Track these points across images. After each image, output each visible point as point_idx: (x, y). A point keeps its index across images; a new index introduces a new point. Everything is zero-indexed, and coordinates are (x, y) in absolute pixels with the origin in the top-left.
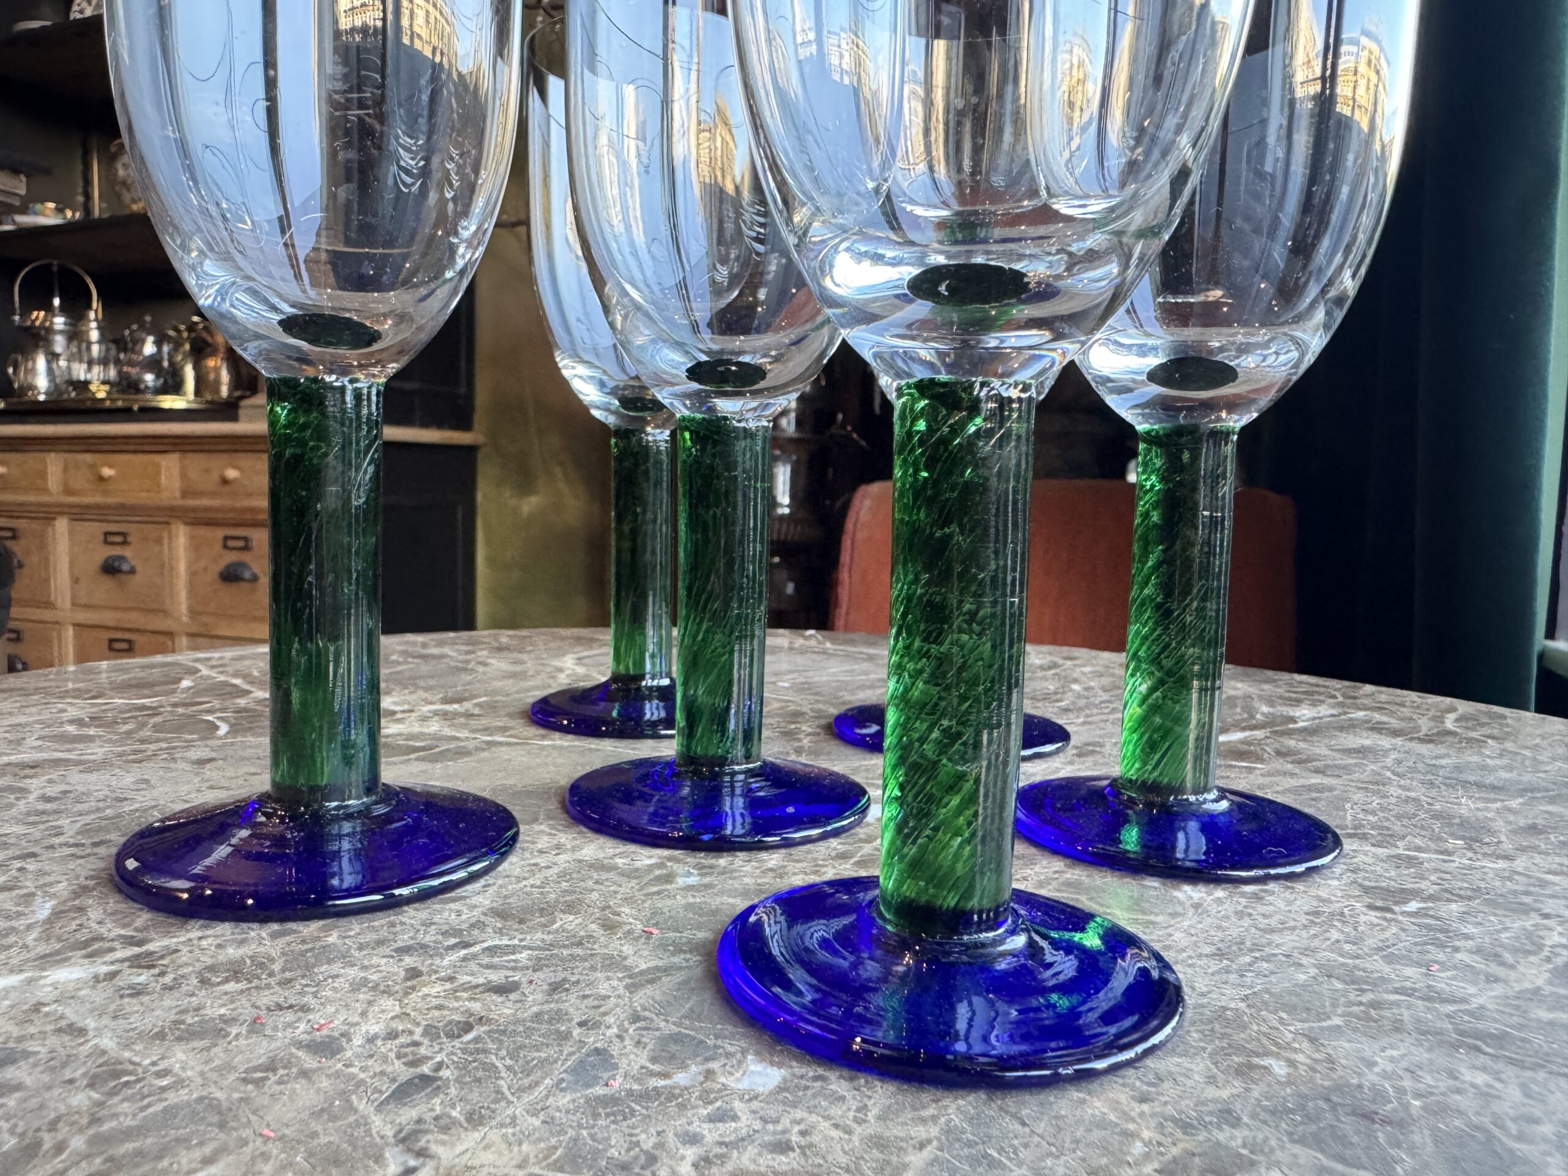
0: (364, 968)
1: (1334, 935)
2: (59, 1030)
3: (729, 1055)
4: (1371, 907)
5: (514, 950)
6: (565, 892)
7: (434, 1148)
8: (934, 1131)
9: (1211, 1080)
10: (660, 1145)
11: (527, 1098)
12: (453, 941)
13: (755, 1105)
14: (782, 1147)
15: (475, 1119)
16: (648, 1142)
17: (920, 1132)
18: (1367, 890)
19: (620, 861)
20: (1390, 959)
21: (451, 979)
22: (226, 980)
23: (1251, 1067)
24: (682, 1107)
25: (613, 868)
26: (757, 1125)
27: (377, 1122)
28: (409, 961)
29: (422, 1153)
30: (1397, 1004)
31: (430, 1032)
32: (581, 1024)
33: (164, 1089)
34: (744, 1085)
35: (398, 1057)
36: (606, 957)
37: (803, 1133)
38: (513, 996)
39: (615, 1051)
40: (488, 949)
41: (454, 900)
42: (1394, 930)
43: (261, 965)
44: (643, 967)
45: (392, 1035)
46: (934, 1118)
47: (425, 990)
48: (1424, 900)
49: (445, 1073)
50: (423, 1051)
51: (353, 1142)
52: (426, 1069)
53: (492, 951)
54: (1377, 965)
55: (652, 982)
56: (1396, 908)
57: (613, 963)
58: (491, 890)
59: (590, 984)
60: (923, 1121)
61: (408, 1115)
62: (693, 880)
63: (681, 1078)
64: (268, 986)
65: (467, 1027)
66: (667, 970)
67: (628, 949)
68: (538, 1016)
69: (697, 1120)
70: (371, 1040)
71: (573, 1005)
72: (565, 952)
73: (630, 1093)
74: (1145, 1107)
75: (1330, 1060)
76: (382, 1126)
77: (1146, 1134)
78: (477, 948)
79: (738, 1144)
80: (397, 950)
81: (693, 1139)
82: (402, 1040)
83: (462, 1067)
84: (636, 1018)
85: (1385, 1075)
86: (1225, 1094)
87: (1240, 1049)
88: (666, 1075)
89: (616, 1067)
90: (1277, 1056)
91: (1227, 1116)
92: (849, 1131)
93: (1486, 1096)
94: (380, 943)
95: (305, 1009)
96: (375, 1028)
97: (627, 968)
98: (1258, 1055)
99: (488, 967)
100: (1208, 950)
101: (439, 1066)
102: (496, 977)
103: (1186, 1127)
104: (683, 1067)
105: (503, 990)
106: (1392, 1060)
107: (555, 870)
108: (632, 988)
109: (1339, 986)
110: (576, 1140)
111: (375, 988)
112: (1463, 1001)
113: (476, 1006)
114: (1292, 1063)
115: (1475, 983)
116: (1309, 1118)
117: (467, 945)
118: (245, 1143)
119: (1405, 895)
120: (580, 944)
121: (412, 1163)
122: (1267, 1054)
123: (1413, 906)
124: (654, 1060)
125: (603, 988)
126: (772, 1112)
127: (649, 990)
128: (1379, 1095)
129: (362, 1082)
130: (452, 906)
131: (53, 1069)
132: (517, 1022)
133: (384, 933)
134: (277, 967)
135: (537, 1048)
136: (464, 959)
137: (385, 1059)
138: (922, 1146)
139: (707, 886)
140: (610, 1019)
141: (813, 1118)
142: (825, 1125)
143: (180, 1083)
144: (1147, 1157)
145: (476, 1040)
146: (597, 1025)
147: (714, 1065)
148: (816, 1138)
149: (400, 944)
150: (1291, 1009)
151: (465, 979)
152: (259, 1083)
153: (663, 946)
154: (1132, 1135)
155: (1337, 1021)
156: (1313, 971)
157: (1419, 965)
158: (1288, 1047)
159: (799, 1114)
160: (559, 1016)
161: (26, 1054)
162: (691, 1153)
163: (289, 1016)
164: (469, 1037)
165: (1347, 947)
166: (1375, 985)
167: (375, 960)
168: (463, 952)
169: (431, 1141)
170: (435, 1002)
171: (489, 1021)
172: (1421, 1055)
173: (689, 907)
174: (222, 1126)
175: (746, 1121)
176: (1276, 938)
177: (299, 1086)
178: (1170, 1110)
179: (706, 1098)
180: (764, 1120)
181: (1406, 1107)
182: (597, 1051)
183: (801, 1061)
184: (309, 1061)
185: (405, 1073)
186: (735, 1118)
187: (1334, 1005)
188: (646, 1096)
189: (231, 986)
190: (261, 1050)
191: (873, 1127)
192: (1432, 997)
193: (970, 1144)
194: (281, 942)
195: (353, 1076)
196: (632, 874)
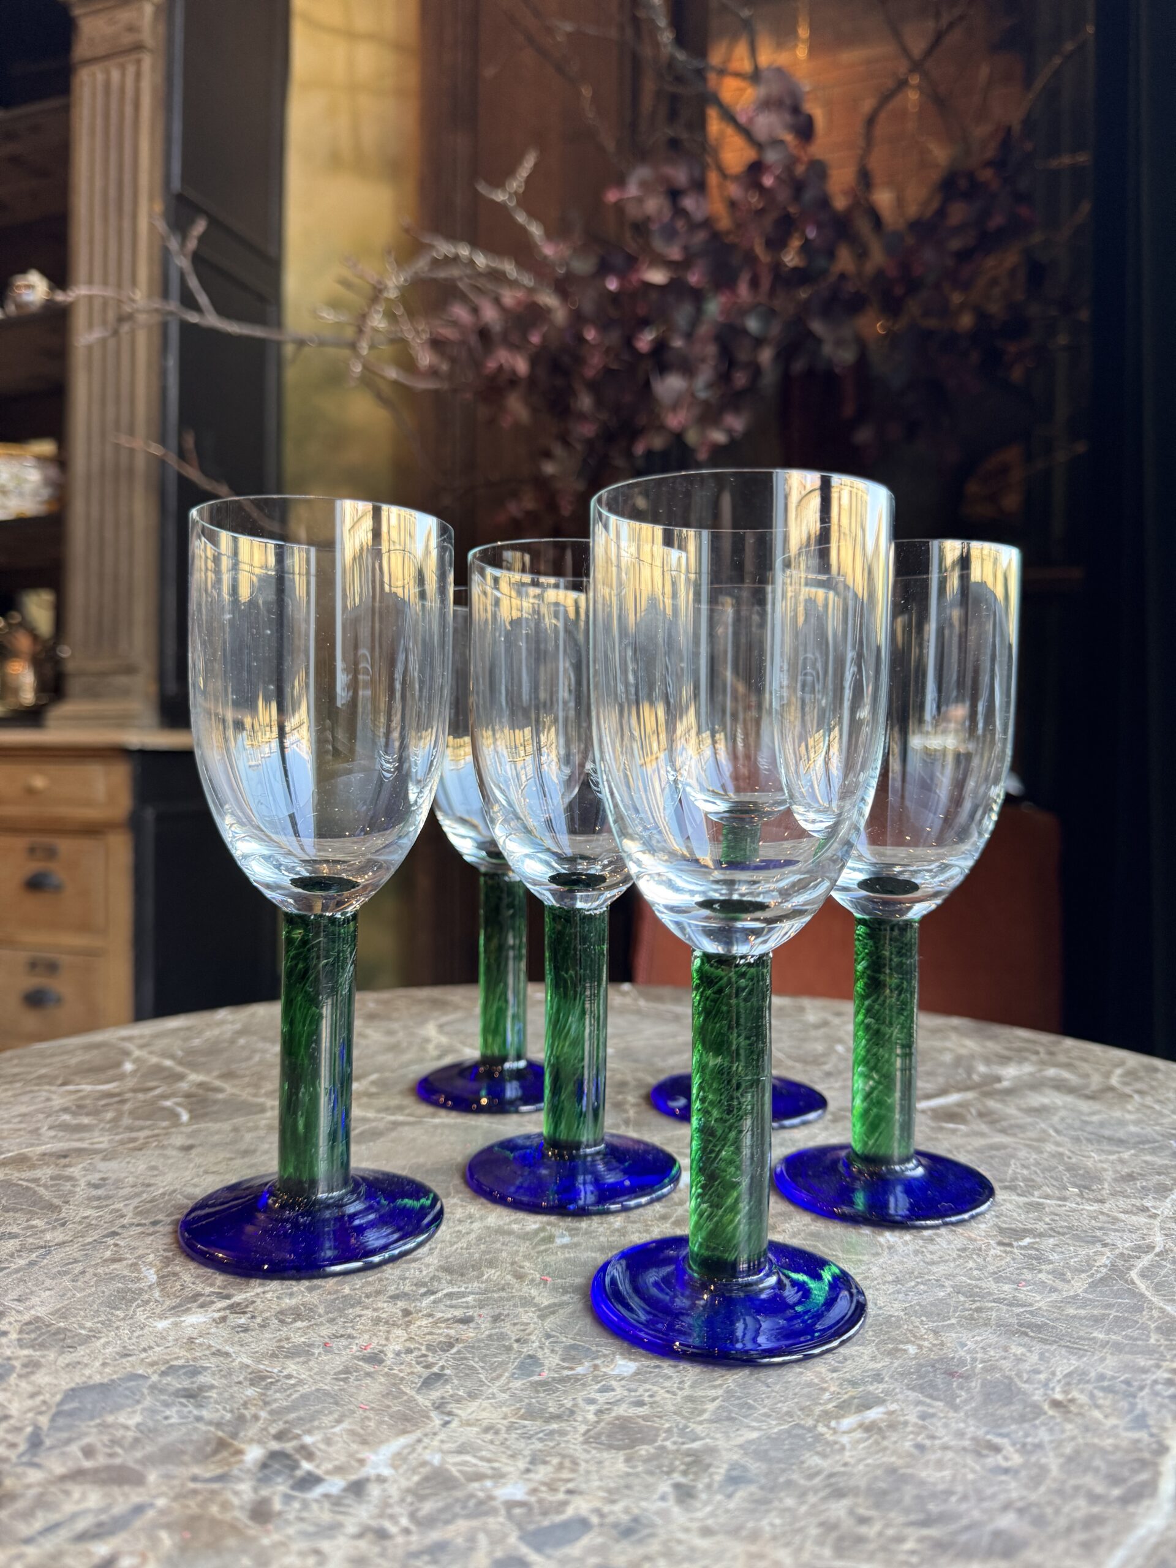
0: (375, 1310)
1: (971, 1264)
2: (213, 1354)
3: (605, 1356)
4: (1000, 1243)
5: (463, 1295)
6: (484, 1252)
7: (456, 1411)
8: (720, 1392)
9: (873, 1358)
10: (575, 1405)
11: (498, 1384)
12: (423, 1290)
13: (623, 1383)
14: (640, 1404)
15: (472, 1396)
16: (568, 1404)
17: (713, 1393)
18: (1001, 1230)
19: (515, 1227)
20: (997, 1280)
21: (430, 1315)
22: (294, 1321)
23: (897, 1350)
24: (584, 1385)
25: (510, 1233)
26: (626, 1393)
27: (420, 1399)
28: (401, 1304)
29: (450, 1414)
30: (991, 1309)
31: (429, 1347)
32: (518, 1341)
33: (294, 1385)
34: (616, 1372)
35: (418, 1363)
36: (521, 1298)
37: (651, 1396)
38: (472, 1325)
39: (540, 1354)
40: (446, 1295)
41: (415, 1260)
42: (1008, 1259)
43: (311, 1310)
44: (546, 1303)
45: (409, 1351)
46: (720, 1386)
47: (418, 1323)
48: (1035, 1237)
49: (447, 1372)
50: (430, 1359)
51: (411, 1409)
52: (436, 1369)
53: (450, 1295)
54: (990, 1285)
55: (553, 1313)
56: (1015, 1244)
57: (527, 1302)
58: (436, 1252)
59: (516, 1316)
60: (715, 1387)
61: (435, 1394)
62: (566, 1240)
63: (580, 1370)
64: (322, 1324)
65: (451, 1345)
66: (561, 1305)
67: (534, 1292)
68: (490, 1336)
69: (592, 1391)
70: (398, 1354)
71: (507, 1328)
72: (496, 1295)
73: (554, 1379)
74: (835, 1375)
75: (942, 1344)
76: (423, 1401)
77: (832, 1389)
78: (440, 1295)
79: (617, 1403)
80: (391, 1297)
81: (592, 1401)
82: (416, 1353)
83: (456, 1368)
84: (548, 1336)
85: (969, 1352)
86: (879, 1366)
87: (894, 1340)
88: (572, 1369)
89: (542, 1365)
90: (913, 1343)
91: (878, 1377)
92: (675, 1394)
93: (1019, 1360)
94: (378, 1293)
95: (350, 1337)
96: (398, 1348)
97: (536, 1305)
98: (902, 1342)
99: (451, 1307)
100: (890, 1278)
101: (443, 1368)
102: (458, 1313)
103: (854, 1384)
104: (581, 1363)
105: (466, 1321)
106: (976, 1342)
107: (473, 1236)
108: (542, 1317)
109: (962, 1298)
110: (529, 1404)
111: (387, 1323)
112: (1031, 1305)
113: (452, 1332)
114: (920, 1347)
115: (1041, 1293)
116: (920, 1377)
117: (433, 1293)
118: (354, 1412)
119: (1027, 1232)
120: (503, 1289)
121: (447, 1419)
122: (909, 1342)
123: (1027, 1241)
124: (563, 1360)
125: (525, 1318)
126: (633, 1386)
127: (552, 1318)
128: (962, 1362)
129: (402, 1379)
130: (413, 1265)
131: (224, 1376)
132: (479, 1341)
133: (377, 1286)
134: (321, 1310)
135: (495, 1356)
136: (434, 1302)
137: (410, 1365)
138: (714, 1399)
139: (576, 1245)
140: (533, 1338)
141: (655, 1388)
142: (662, 1391)
143: (301, 1382)
144: (830, 1400)
145: (459, 1352)
146: (526, 1342)
147: (598, 1362)
148: (657, 1398)
149: (390, 1293)
150: (929, 1315)
151: (439, 1315)
152: (345, 1380)
153: (555, 1289)
154: (824, 1390)
155: (953, 1321)
156: (949, 1290)
157: (1014, 1283)
158: (922, 1338)
159: (648, 1386)
160: (502, 1337)
161: (206, 1369)
162: (593, 1408)
163: (344, 1342)
164: (454, 1350)
165: (975, 1273)
166: (983, 1297)
167: (380, 1305)
168: (432, 1298)
169: (452, 1407)
170: (426, 1330)
171: (463, 1341)
172: (993, 1339)
173: (567, 1260)
174: (337, 1403)
175: (619, 1392)
176: (934, 1269)
177: (368, 1381)
178: (848, 1376)
179: (596, 1380)
180: (630, 1390)
181: (973, 1368)
182: (530, 1357)
183: (647, 1358)
184: (368, 1368)
185: (426, 1373)
186: (613, 1390)
187: (955, 1311)
188: (563, 1380)
189: (299, 1324)
190: (338, 1362)
191: (687, 1392)
192: (1014, 1303)
193: (739, 1398)
194: (315, 1293)
195: (396, 1376)
196: (525, 1236)
